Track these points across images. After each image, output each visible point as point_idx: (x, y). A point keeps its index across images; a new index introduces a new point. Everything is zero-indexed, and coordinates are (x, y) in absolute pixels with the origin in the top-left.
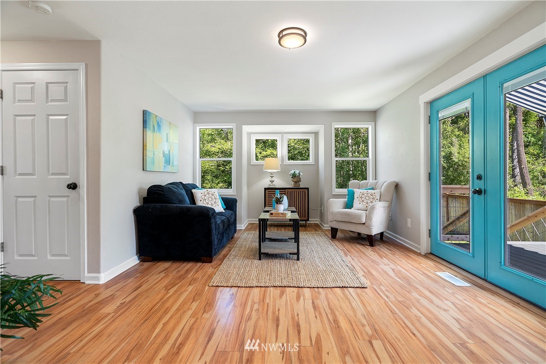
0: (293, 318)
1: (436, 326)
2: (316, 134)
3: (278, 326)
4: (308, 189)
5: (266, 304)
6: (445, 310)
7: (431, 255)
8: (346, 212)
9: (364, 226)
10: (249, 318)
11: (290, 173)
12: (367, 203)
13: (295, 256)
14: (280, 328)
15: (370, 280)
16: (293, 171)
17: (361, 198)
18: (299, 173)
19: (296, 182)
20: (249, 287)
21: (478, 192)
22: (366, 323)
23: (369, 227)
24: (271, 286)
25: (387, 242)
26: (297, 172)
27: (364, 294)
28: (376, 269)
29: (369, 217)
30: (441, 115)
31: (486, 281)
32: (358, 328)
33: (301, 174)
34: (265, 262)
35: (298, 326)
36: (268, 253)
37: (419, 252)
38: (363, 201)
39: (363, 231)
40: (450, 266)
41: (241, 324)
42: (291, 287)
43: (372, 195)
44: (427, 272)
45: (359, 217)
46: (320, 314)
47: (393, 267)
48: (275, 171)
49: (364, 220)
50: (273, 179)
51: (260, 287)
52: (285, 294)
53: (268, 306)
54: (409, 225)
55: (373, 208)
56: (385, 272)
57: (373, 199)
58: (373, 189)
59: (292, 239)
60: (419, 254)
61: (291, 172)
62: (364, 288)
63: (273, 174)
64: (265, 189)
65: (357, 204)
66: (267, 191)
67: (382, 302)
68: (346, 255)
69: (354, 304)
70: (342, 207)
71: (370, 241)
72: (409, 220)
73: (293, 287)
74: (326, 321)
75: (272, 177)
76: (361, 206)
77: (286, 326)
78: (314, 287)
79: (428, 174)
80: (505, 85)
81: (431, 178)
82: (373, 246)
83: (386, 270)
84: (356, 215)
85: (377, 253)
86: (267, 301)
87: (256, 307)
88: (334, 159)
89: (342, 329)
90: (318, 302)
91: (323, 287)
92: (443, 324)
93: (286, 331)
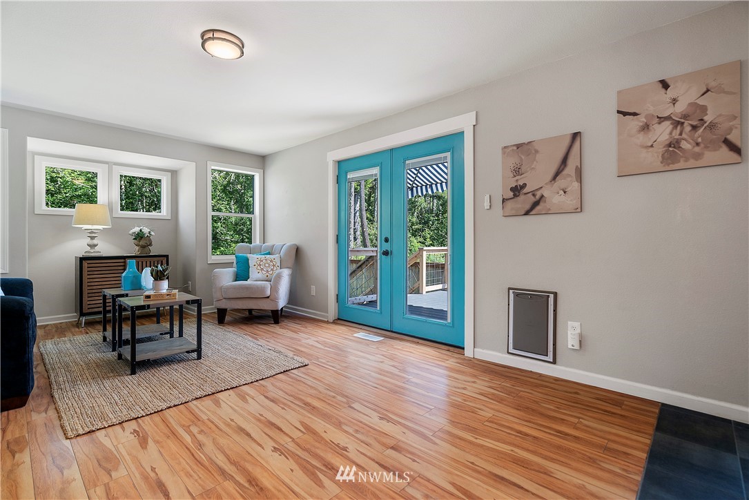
0: (259, 420)
1: (384, 375)
2: (174, 173)
3: (248, 435)
4: (167, 257)
5: (207, 421)
6: (381, 362)
7: (339, 320)
8: (239, 285)
9: (268, 299)
10: (200, 445)
11: (131, 232)
12: (268, 271)
13: (195, 355)
14: (253, 435)
15: (304, 357)
16: (137, 229)
17: (260, 265)
18: (149, 233)
19: (143, 247)
20: (155, 412)
21: (386, 253)
22: (334, 395)
23: (275, 301)
24: (192, 400)
25: (288, 316)
26: (146, 230)
27: (309, 371)
28: (301, 345)
29: (275, 289)
30: (350, 176)
31: (392, 332)
32: (332, 401)
33: (152, 233)
34: (142, 375)
35: (273, 424)
36: (149, 360)
37: (326, 320)
38: (262, 269)
39: (266, 306)
40: (361, 327)
41: (195, 455)
42: (222, 391)
43: (271, 261)
44: (346, 337)
45: (263, 289)
46: (284, 404)
47: (316, 339)
48: (100, 227)
49: (268, 293)
50: (95, 242)
51: (175, 406)
52: (221, 401)
53: (213, 422)
54: (313, 293)
55: (279, 277)
56: (312, 346)
57: (274, 265)
58: (269, 254)
59: (166, 334)
60: (328, 322)
61: (133, 230)
62: (306, 365)
63: (95, 233)
64: (82, 259)
65: (254, 274)
66: (85, 264)
67: (333, 372)
68: (256, 339)
69: (310, 383)
70: (232, 279)
71: (276, 317)
72: (313, 287)
73: (225, 390)
74: (298, 408)
75: (92, 238)
76: (260, 276)
77: (259, 430)
78: (252, 382)
79: (336, 237)
80: (407, 162)
81: (339, 242)
82: (278, 323)
83: (311, 344)
84: (258, 288)
85: (288, 329)
86: (205, 417)
87: (194, 430)
88: (211, 213)
89: (318, 408)
90: (270, 395)
91: (263, 379)
92: (387, 372)
93: (264, 435)
